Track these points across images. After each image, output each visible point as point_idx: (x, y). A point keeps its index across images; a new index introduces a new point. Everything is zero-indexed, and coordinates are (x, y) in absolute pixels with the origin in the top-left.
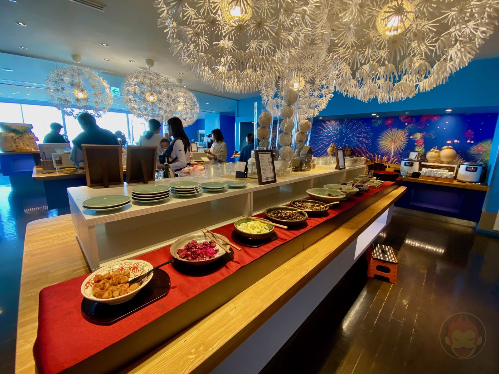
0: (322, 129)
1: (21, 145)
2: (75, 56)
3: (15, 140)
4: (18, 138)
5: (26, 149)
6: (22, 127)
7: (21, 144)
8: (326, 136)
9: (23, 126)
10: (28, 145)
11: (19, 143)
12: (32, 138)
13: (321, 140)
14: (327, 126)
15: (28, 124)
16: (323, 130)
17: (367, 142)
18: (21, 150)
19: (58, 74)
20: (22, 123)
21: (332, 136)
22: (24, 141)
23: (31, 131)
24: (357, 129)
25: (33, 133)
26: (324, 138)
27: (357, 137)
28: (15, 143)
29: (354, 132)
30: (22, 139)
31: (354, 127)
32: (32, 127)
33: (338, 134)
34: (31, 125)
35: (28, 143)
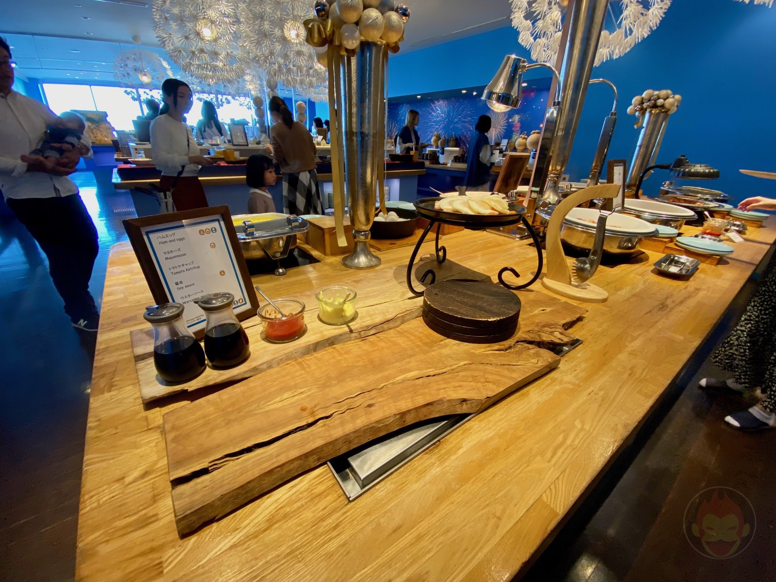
0: (431, 111)
1: (99, 137)
2: (135, 38)
3: (92, 130)
4: (95, 128)
5: (106, 141)
6: (97, 115)
7: (99, 135)
8: (434, 122)
9: (97, 113)
10: (105, 136)
11: (97, 134)
12: (109, 129)
13: (429, 127)
14: (435, 107)
15: (102, 112)
16: (431, 113)
17: (471, 128)
18: (100, 141)
19: (122, 59)
20: (95, 110)
21: (440, 121)
22: (102, 131)
23: (106, 119)
24: (463, 111)
25: (109, 123)
26: (432, 125)
27: (463, 122)
28: (92, 133)
29: (460, 115)
30: (99, 129)
31: (460, 109)
32: (107, 116)
33: (446, 118)
34: (106, 112)
35: (105, 134)
